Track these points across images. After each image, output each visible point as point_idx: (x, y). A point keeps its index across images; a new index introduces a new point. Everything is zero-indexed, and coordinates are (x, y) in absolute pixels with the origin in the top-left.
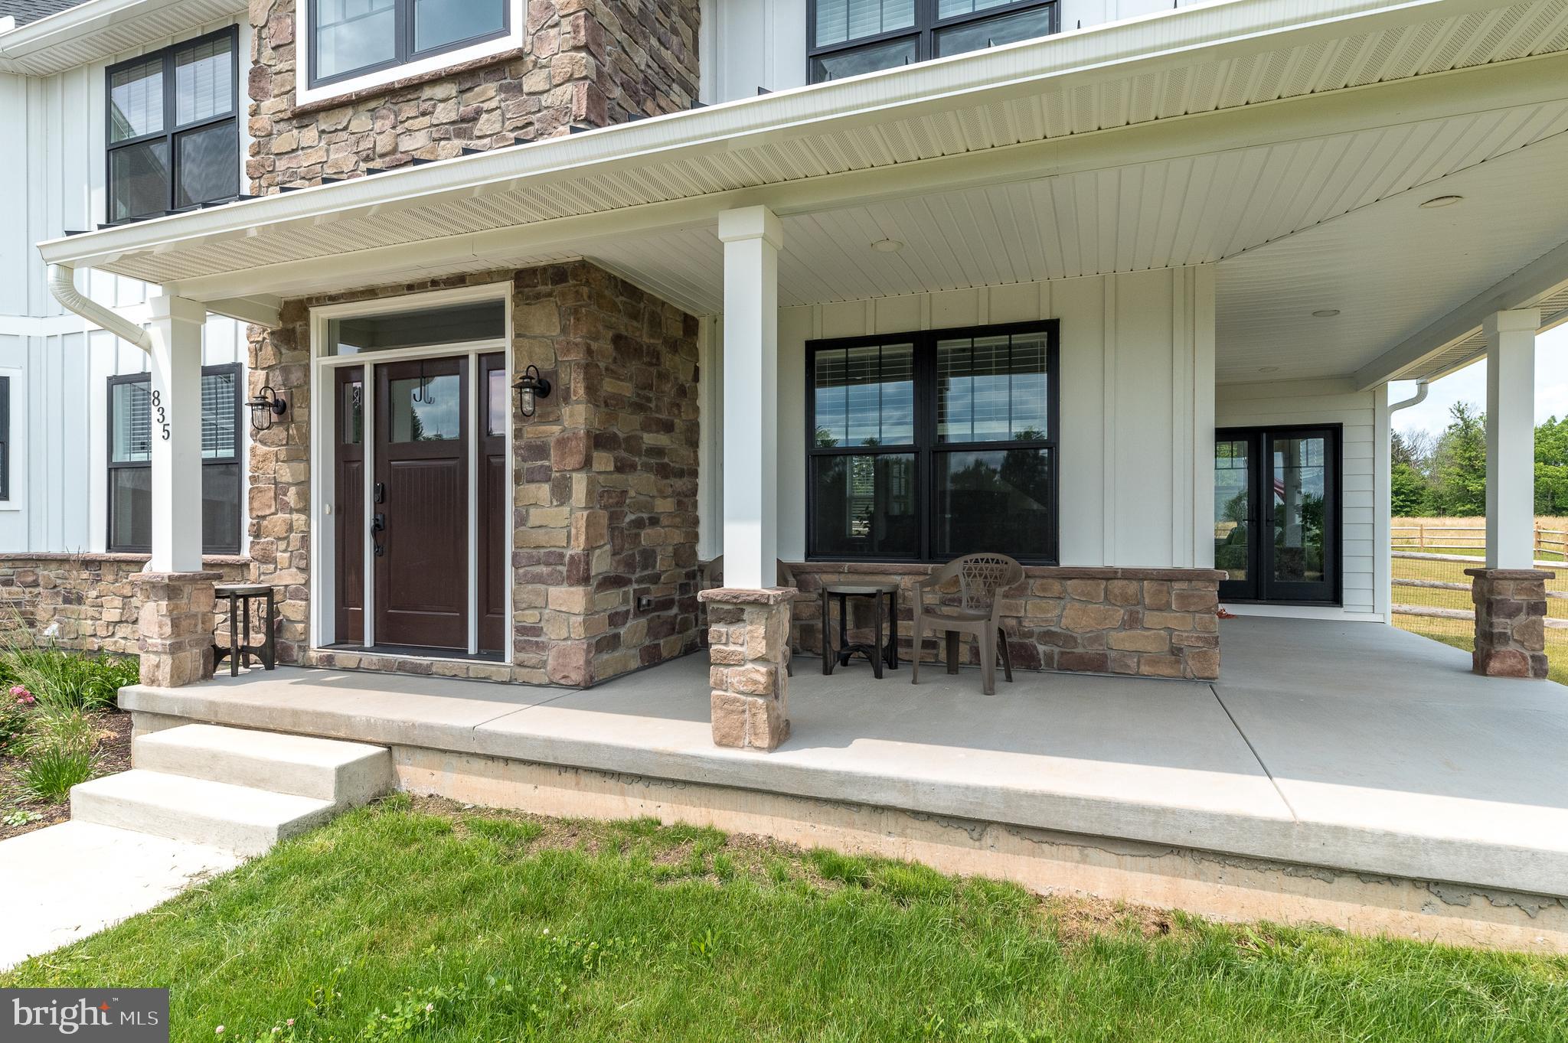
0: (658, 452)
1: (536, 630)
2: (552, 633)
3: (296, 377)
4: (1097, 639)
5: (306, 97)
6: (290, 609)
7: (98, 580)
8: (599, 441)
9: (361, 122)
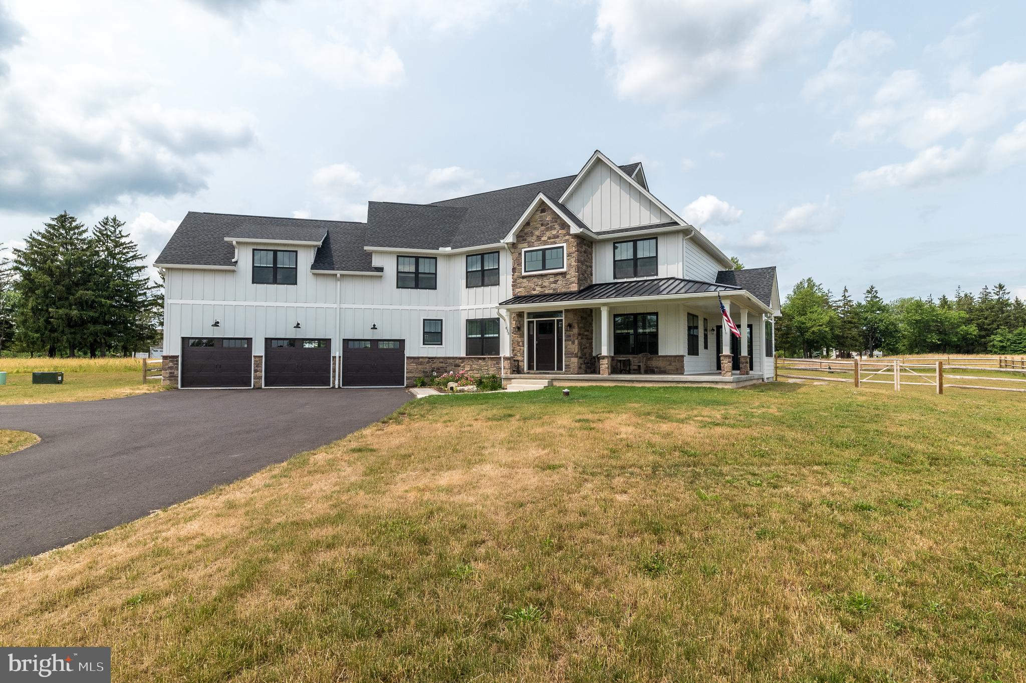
0: (586, 335)
1: (569, 365)
2: (572, 366)
3: (521, 323)
4: (665, 367)
5: (524, 274)
6: (520, 364)
7: (464, 362)
8: (579, 334)
9: (535, 280)
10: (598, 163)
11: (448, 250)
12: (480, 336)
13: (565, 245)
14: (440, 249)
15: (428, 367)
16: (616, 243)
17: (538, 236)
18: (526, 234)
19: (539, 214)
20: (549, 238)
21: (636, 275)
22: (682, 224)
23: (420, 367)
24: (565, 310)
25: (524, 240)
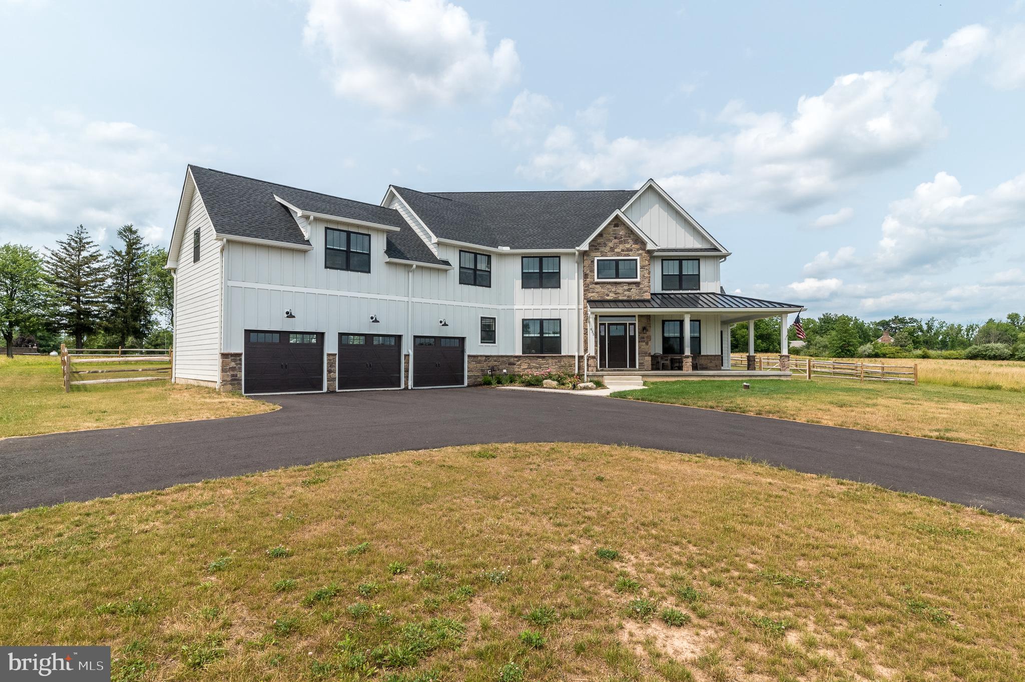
1: (644, 363)
4: (706, 365)
5: (596, 280)
7: (520, 360)
10: (651, 189)
11: (506, 249)
12: (539, 335)
13: (638, 258)
14: (499, 247)
15: (485, 365)
16: (664, 259)
17: (611, 248)
18: (599, 244)
19: (612, 228)
20: (623, 250)
21: (681, 289)
22: (724, 252)
23: (479, 365)
24: (639, 315)
25: (596, 249)
